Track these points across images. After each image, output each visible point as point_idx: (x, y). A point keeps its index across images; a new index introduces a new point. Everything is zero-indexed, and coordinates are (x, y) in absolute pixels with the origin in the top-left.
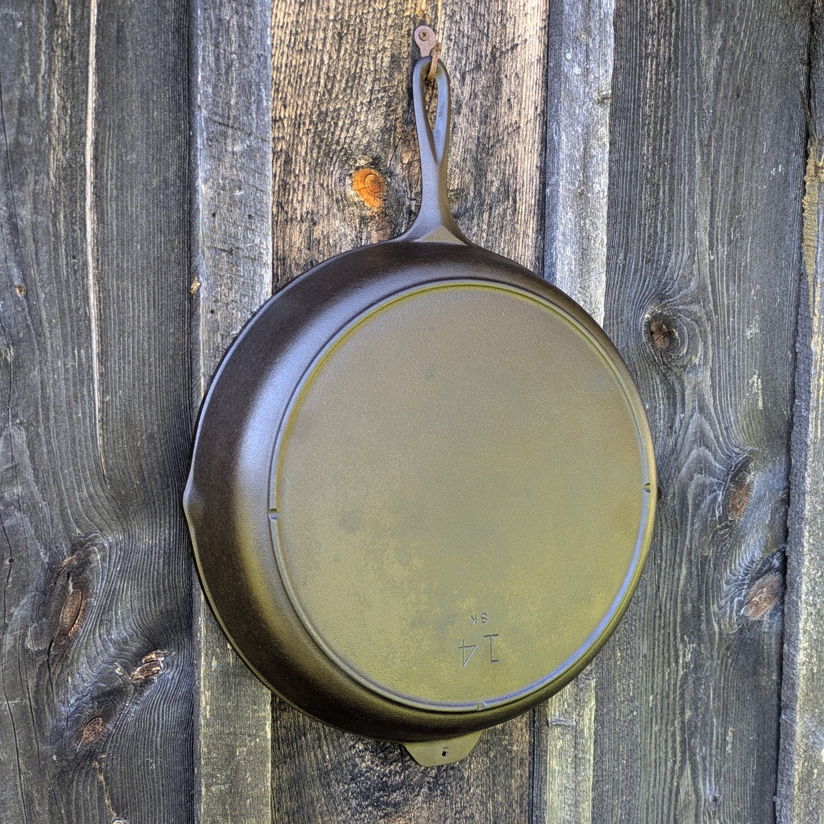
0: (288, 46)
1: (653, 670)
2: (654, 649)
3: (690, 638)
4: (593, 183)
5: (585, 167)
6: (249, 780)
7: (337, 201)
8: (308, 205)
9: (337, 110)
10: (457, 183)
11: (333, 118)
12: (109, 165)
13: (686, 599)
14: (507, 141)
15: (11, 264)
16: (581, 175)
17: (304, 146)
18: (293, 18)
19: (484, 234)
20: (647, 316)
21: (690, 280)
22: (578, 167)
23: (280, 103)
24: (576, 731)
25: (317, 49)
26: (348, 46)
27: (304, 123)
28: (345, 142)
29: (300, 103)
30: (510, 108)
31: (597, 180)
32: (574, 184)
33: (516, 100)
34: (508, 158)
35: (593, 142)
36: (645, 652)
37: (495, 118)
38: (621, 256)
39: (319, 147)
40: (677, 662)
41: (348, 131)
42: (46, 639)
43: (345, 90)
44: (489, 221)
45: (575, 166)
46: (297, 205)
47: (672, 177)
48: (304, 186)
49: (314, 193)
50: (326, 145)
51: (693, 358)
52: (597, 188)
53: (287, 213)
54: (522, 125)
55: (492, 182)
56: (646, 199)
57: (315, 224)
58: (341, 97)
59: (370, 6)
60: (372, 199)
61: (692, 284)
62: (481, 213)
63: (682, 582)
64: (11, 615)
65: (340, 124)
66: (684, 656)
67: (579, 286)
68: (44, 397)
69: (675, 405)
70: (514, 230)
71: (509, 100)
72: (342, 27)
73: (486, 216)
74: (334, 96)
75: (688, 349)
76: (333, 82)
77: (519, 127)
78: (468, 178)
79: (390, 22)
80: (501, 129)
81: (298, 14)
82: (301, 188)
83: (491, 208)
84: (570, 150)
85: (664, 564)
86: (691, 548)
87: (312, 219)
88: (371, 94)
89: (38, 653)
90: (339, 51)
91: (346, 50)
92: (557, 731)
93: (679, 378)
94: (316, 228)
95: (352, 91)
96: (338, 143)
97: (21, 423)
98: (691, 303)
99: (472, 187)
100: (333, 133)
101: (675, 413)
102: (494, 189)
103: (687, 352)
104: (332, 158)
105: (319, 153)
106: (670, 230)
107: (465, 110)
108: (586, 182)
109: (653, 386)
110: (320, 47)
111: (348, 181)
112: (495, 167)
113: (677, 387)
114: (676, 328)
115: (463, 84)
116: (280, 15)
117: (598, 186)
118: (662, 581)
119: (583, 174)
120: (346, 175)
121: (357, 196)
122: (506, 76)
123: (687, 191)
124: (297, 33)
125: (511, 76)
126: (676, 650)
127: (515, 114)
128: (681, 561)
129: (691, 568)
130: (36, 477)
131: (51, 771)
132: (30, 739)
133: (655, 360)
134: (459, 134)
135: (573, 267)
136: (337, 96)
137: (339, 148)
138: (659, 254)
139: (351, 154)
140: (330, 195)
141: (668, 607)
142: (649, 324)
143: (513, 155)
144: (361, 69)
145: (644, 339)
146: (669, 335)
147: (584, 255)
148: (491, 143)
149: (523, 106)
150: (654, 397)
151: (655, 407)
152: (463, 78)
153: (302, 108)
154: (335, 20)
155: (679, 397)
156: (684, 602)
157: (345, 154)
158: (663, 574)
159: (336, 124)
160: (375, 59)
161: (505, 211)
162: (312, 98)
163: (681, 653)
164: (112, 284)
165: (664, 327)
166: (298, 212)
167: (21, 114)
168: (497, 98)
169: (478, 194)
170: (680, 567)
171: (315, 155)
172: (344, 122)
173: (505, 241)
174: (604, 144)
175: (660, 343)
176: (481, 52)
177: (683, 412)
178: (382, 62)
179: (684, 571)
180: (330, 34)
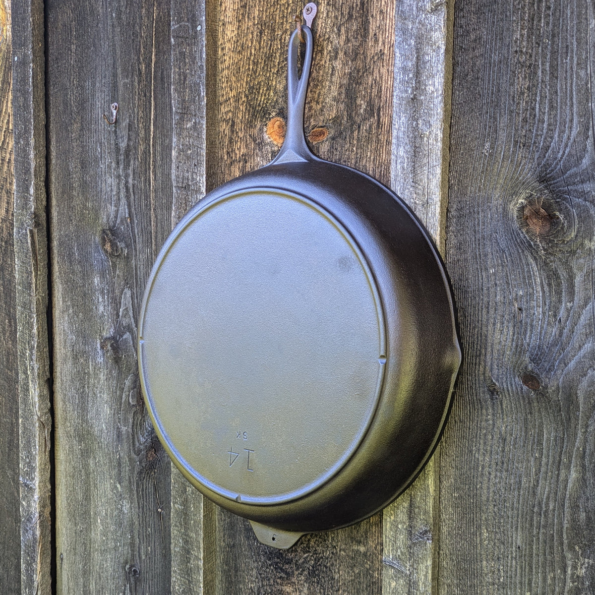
0: (233, 51)
1: (531, 568)
2: (531, 545)
3: (584, 552)
4: (426, 85)
5: (418, 74)
6: (193, 509)
7: (259, 145)
8: (243, 151)
9: (259, 83)
10: (334, 112)
11: (257, 89)
12: (159, 148)
13: (578, 506)
14: (373, 69)
15: (126, 207)
16: (414, 82)
17: (241, 113)
18: (236, 32)
19: (355, 149)
20: (520, 201)
21: (581, 158)
22: (411, 75)
23: (229, 89)
24: (410, 581)
25: (248, 47)
26: (265, 38)
27: (241, 97)
28: (264, 103)
29: (239, 85)
30: (376, 41)
31: (430, 82)
32: (406, 91)
33: (381, 32)
34: (374, 82)
35: (427, 49)
36: (519, 543)
37: (363, 53)
38: (487, 145)
39: (249, 111)
40: (564, 571)
41: (265, 95)
42: (135, 399)
43: (263, 68)
44: (358, 137)
45: (408, 76)
46: (237, 152)
47: (554, 53)
48: (241, 138)
49: (246, 142)
50: (253, 108)
51: (586, 242)
52: (430, 89)
53: (232, 158)
54: (386, 52)
55: (361, 105)
56: (522, 83)
57: (246, 162)
58: (261, 73)
59: (278, 4)
60: (278, 138)
61: (584, 161)
62: (352, 132)
63: (570, 485)
64: (125, 383)
65: (261, 91)
66: (575, 567)
67: (411, 180)
68: (136, 274)
69: (559, 293)
70: (378, 141)
71: (375, 35)
72: (262, 26)
73: (356, 133)
74: (257, 74)
75: (578, 232)
76: (257, 65)
77: (384, 53)
78: (342, 106)
79: (289, 10)
80: (369, 60)
81: (238, 29)
82: (239, 140)
83: (359, 127)
84: (403, 62)
85: (544, 460)
86: (584, 452)
87: (245, 159)
88: (279, 65)
89: (133, 405)
90: (260, 43)
91: (264, 40)
92: (391, 572)
93: (566, 264)
94: (247, 164)
95: (268, 67)
96: (259, 105)
97: (129, 287)
98: (582, 182)
99: (345, 113)
100: (257, 99)
101: (560, 301)
102: (362, 111)
103: (576, 236)
104: (256, 116)
105: (249, 114)
106: (552, 107)
107: (341, 55)
108: (419, 86)
109: (529, 271)
110: (250, 45)
111: (265, 129)
112: (363, 93)
113: (563, 274)
114: (560, 211)
115: (339, 36)
116: (229, 33)
117: (432, 88)
118: (541, 475)
119: (415, 80)
120: (264, 125)
121: (269, 138)
122: (372, 16)
123: (575, 62)
124: (238, 41)
125: (376, 15)
126: (564, 558)
127: (380, 45)
128: (570, 462)
129: (584, 474)
130: (134, 315)
131: (137, 470)
132: (130, 449)
133: (530, 245)
134: (337, 75)
135: (405, 165)
136: (259, 73)
137: (260, 108)
138: (537, 135)
139: (267, 110)
140: (255, 141)
141: (551, 507)
142: (522, 209)
143: (378, 79)
144: (273, 50)
145: (516, 225)
146: (551, 219)
147: (416, 152)
148: (361, 74)
149: (387, 35)
150: (530, 284)
151: (532, 295)
152: (339, 30)
153: (240, 89)
154: (258, 23)
155: (564, 285)
156: (575, 507)
157: (263, 111)
158: (543, 469)
159: (259, 93)
160: (280, 40)
161: (370, 127)
162: (245, 80)
163: (569, 563)
164: (159, 211)
165: (542, 211)
166: (238, 156)
167: (129, 131)
168: (365, 36)
169: (350, 117)
170: (568, 468)
171: (247, 117)
172: (263, 90)
173: (371, 151)
174: (439, 47)
175: (537, 227)
176: (353, 5)
177: (572, 301)
178: (285, 40)
179: (574, 475)
180: (255, 34)
